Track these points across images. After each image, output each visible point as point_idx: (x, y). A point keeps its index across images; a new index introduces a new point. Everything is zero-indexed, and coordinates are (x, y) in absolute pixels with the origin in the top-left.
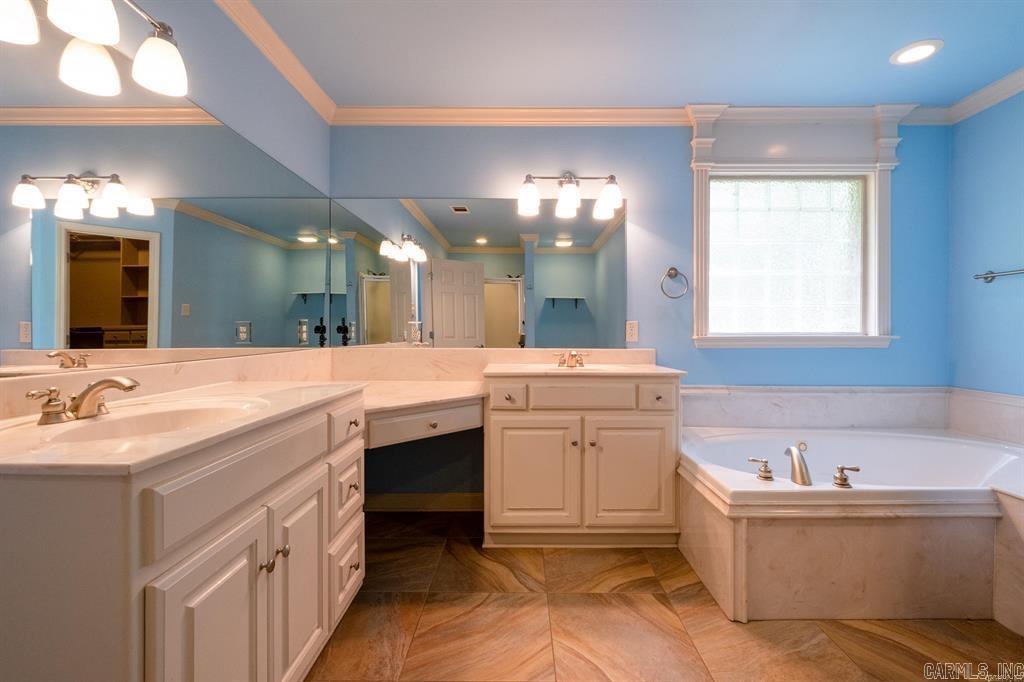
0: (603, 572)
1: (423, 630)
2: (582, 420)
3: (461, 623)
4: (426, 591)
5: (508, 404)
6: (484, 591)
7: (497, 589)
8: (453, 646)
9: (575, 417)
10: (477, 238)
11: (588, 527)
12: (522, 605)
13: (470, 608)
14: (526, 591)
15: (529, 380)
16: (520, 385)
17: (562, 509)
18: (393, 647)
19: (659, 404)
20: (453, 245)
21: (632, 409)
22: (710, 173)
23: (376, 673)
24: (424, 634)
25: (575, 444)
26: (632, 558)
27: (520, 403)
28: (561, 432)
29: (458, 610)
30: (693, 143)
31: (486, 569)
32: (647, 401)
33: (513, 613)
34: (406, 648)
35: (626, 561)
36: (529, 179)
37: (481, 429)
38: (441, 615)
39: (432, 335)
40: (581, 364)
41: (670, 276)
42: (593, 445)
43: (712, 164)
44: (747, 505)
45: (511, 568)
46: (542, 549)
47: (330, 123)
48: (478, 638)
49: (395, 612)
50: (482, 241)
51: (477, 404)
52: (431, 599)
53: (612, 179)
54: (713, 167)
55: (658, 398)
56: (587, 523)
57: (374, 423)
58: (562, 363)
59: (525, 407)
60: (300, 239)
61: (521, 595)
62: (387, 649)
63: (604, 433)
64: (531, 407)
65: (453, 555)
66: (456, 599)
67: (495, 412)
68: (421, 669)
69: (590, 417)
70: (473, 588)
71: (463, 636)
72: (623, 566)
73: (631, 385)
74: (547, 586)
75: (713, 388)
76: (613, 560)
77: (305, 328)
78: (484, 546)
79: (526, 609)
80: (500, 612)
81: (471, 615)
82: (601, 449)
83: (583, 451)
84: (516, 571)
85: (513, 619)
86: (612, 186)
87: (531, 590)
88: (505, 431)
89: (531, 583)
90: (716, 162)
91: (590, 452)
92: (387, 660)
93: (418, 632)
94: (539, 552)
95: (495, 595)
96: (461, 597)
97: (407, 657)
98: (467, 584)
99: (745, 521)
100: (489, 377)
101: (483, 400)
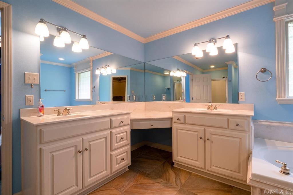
0: (208, 189)
1: (138, 183)
2: (205, 130)
3: (149, 186)
4: (148, 173)
5: (178, 121)
6: (163, 179)
7: (167, 180)
8: (142, 190)
9: (202, 128)
10: (211, 66)
11: (208, 170)
12: (170, 188)
13: (154, 182)
14: (175, 184)
15: (186, 114)
16: (183, 115)
17: (197, 161)
18: (129, 184)
19: (238, 128)
20: (204, 69)
21: (227, 128)
22: (286, 20)
23: (120, 189)
24: (138, 184)
25: (201, 138)
26: (225, 188)
27: (182, 121)
28: (197, 133)
29: (151, 181)
30: (274, 9)
31: (169, 172)
32: (233, 126)
33: (165, 189)
34: (131, 186)
35: (222, 189)
36: (196, 45)
37: (171, 128)
38: (145, 181)
39: (193, 99)
40: (216, 109)
41: (261, 71)
42: (208, 140)
43: (287, 16)
44: (261, 182)
45: (177, 175)
46: (192, 173)
47: (144, 43)
48: (149, 191)
49: (136, 175)
50: (212, 67)
51: (169, 120)
52: (148, 176)
53: (228, 37)
54: (287, 17)
55: (237, 125)
56: (207, 169)
57: (134, 123)
58: (208, 108)
59: (184, 123)
60: (165, 73)
61: (172, 185)
62: (127, 184)
63: (214, 136)
64: (186, 123)
65: (163, 166)
66: (153, 178)
67: (175, 124)
68: (129, 193)
69: (208, 129)
70: (160, 177)
71: (146, 189)
72: (219, 190)
73: (225, 118)
74: (183, 186)
75: (289, 124)
76: (216, 186)
77: (134, 97)
78: (174, 166)
79: (170, 189)
80: (162, 187)
81: (153, 184)
82: (212, 142)
83: (205, 142)
84: (177, 177)
85: (164, 191)
86: (228, 40)
87: (177, 185)
88: (178, 130)
89: (178, 182)
90: (288, 14)
91: (208, 142)
92: (124, 187)
93: (137, 183)
94: (190, 174)
95: (165, 181)
96: (155, 178)
97: (129, 188)
98: (160, 175)
99: (258, 189)
100: (173, 112)
101: (171, 119)
